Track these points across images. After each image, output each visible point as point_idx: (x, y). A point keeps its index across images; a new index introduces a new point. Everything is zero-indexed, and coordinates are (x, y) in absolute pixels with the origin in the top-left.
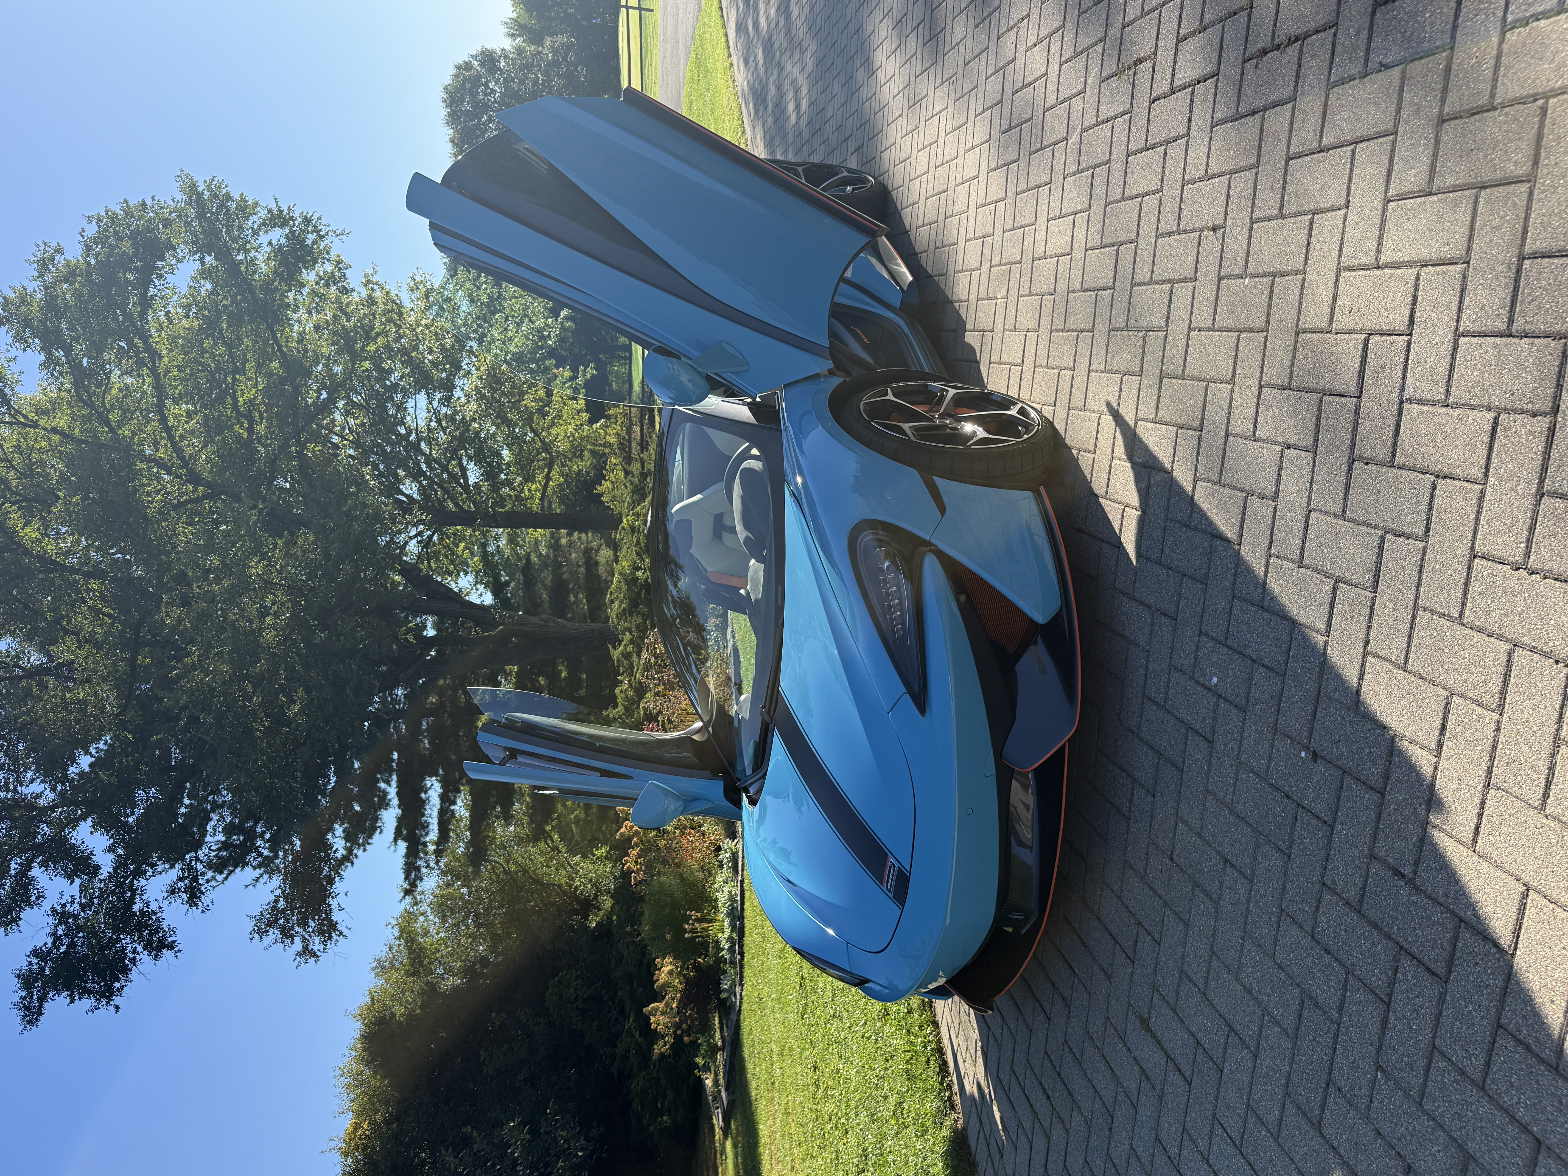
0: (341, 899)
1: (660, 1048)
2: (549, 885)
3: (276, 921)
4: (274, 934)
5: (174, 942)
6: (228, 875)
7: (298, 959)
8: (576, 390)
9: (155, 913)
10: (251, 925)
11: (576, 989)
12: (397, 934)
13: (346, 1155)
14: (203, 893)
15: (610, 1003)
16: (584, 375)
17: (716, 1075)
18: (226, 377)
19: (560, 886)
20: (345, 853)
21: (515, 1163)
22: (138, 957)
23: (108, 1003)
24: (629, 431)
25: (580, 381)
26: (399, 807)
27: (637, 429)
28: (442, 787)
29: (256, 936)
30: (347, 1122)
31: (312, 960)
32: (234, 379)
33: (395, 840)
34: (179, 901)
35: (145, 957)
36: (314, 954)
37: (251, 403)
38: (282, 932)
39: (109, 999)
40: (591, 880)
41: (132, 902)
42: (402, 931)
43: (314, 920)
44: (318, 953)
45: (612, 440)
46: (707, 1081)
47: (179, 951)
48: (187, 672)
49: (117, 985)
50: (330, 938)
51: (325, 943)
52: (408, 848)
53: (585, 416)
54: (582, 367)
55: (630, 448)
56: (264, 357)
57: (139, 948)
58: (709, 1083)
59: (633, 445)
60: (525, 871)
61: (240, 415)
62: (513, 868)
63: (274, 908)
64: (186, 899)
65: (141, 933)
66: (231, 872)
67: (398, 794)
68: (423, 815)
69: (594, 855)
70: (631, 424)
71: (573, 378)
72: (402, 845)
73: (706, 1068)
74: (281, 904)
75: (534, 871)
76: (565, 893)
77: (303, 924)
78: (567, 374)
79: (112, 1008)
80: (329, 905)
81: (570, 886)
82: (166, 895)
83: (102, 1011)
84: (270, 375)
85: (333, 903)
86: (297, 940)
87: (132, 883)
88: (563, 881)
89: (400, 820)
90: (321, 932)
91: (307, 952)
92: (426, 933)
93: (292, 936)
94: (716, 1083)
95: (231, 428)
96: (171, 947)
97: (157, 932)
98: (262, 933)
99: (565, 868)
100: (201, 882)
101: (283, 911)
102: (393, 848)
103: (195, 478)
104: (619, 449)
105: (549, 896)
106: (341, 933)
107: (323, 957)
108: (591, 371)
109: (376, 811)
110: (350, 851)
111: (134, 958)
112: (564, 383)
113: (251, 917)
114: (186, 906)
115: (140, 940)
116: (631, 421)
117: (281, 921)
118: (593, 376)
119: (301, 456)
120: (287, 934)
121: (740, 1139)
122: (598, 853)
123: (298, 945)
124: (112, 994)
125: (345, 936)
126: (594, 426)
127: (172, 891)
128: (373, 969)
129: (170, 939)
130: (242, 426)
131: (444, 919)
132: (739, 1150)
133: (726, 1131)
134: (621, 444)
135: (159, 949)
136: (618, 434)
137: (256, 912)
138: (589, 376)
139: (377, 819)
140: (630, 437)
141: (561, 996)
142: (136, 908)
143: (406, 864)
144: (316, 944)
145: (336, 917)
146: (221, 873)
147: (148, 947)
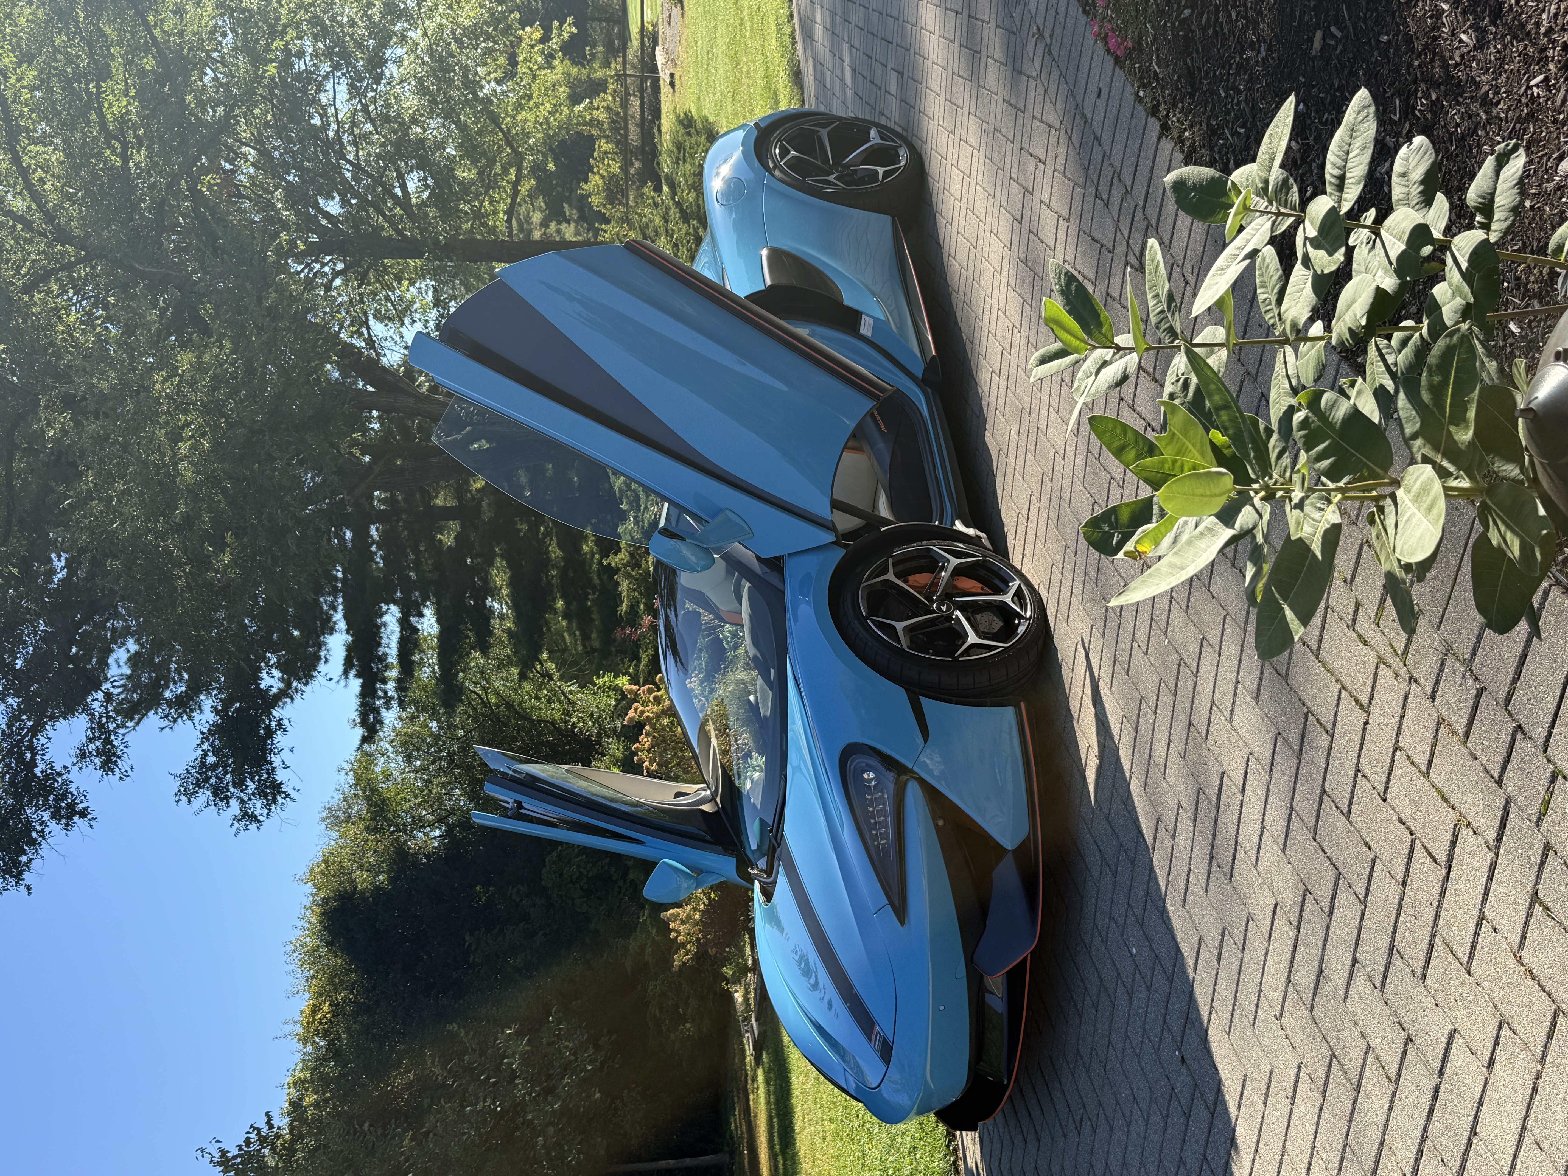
0: (285, 755)
1: (680, 958)
2: (539, 722)
3: (207, 779)
4: (205, 795)
5: (86, 809)
6: (140, 720)
7: (236, 824)
8: (550, 57)
9: (60, 774)
10: (175, 785)
11: (578, 866)
12: (352, 782)
13: (305, 1040)
14: (119, 757)
15: (620, 883)
16: (559, 35)
17: (747, 992)
18: (87, 84)
19: (553, 723)
20: (282, 685)
21: (513, 1075)
22: (47, 830)
23: (17, 883)
24: (625, 104)
25: (554, 43)
26: (348, 632)
27: (635, 102)
28: (401, 612)
29: (183, 798)
30: (304, 1002)
31: (253, 826)
32: (98, 87)
33: (346, 673)
34: (91, 767)
35: (54, 827)
36: (254, 818)
37: (123, 120)
38: (215, 794)
39: (18, 877)
40: (592, 715)
41: (33, 763)
42: (358, 778)
43: (252, 780)
44: (260, 818)
45: (603, 116)
46: (736, 995)
47: (94, 819)
48: (83, 502)
49: (24, 859)
50: (275, 801)
51: (267, 806)
52: (363, 686)
53: (563, 91)
54: (556, 23)
55: (626, 128)
56: (134, 50)
57: (46, 816)
58: (738, 997)
59: (632, 128)
60: (509, 705)
61: (110, 136)
62: (493, 699)
63: (203, 763)
64: (99, 764)
65: (46, 799)
66: (143, 716)
67: (345, 617)
68: (379, 644)
69: (595, 685)
70: (627, 94)
71: (545, 39)
72: (355, 684)
73: (736, 980)
74: (211, 759)
75: (520, 704)
76: (559, 730)
77: (240, 784)
78: (537, 35)
79: (22, 889)
80: (271, 763)
81: (566, 722)
82: (75, 760)
83: (12, 892)
84: (143, 73)
85: (276, 760)
86: (234, 803)
87: (31, 741)
88: (557, 716)
89: (349, 649)
90: (263, 795)
91: (248, 817)
92: (388, 777)
93: (227, 799)
94: (746, 1000)
95: (100, 154)
96: (83, 814)
97: (64, 797)
98: (190, 795)
99: (559, 701)
100: (115, 743)
101: (214, 766)
102: (343, 683)
103: (62, 236)
104: (611, 129)
105: (540, 734)
106: (288, 796)
107: (267, 823)
108: (569, 29)
109: (319, 637)
110: (289, 685)
111: (42, 831)
112: (532, 47)
113: (175, 776)
114: (100, 772)
115: (46, 806)
116: (626, 88)
117: (213, 781)
118: (572, 36)
119: (195, 194)
120: (220, 795)
121: (772, 1075)
122: (600, 682)
123: (235, 807)
124: (21, 873)
125: (293, 800)
126: (577, 109)
127: (83, 755)
128: (323, 820)
129: (81, 806)
130: (113, 151)
131: (409, 758)
132: (772, 1088)
133: (758, 1060)
134: (614, 122)
135: (70, 817)
136: (608, 109)
137: (181, 770)
138: (566, 36)
139: (320, 645)
140: (626, 113)
141: (561, 875)
142: (37, 771)
143: (362, 705)
144: (257, 806)
145: (281, 776)
146: (132, 719)
147: (56, 815)
